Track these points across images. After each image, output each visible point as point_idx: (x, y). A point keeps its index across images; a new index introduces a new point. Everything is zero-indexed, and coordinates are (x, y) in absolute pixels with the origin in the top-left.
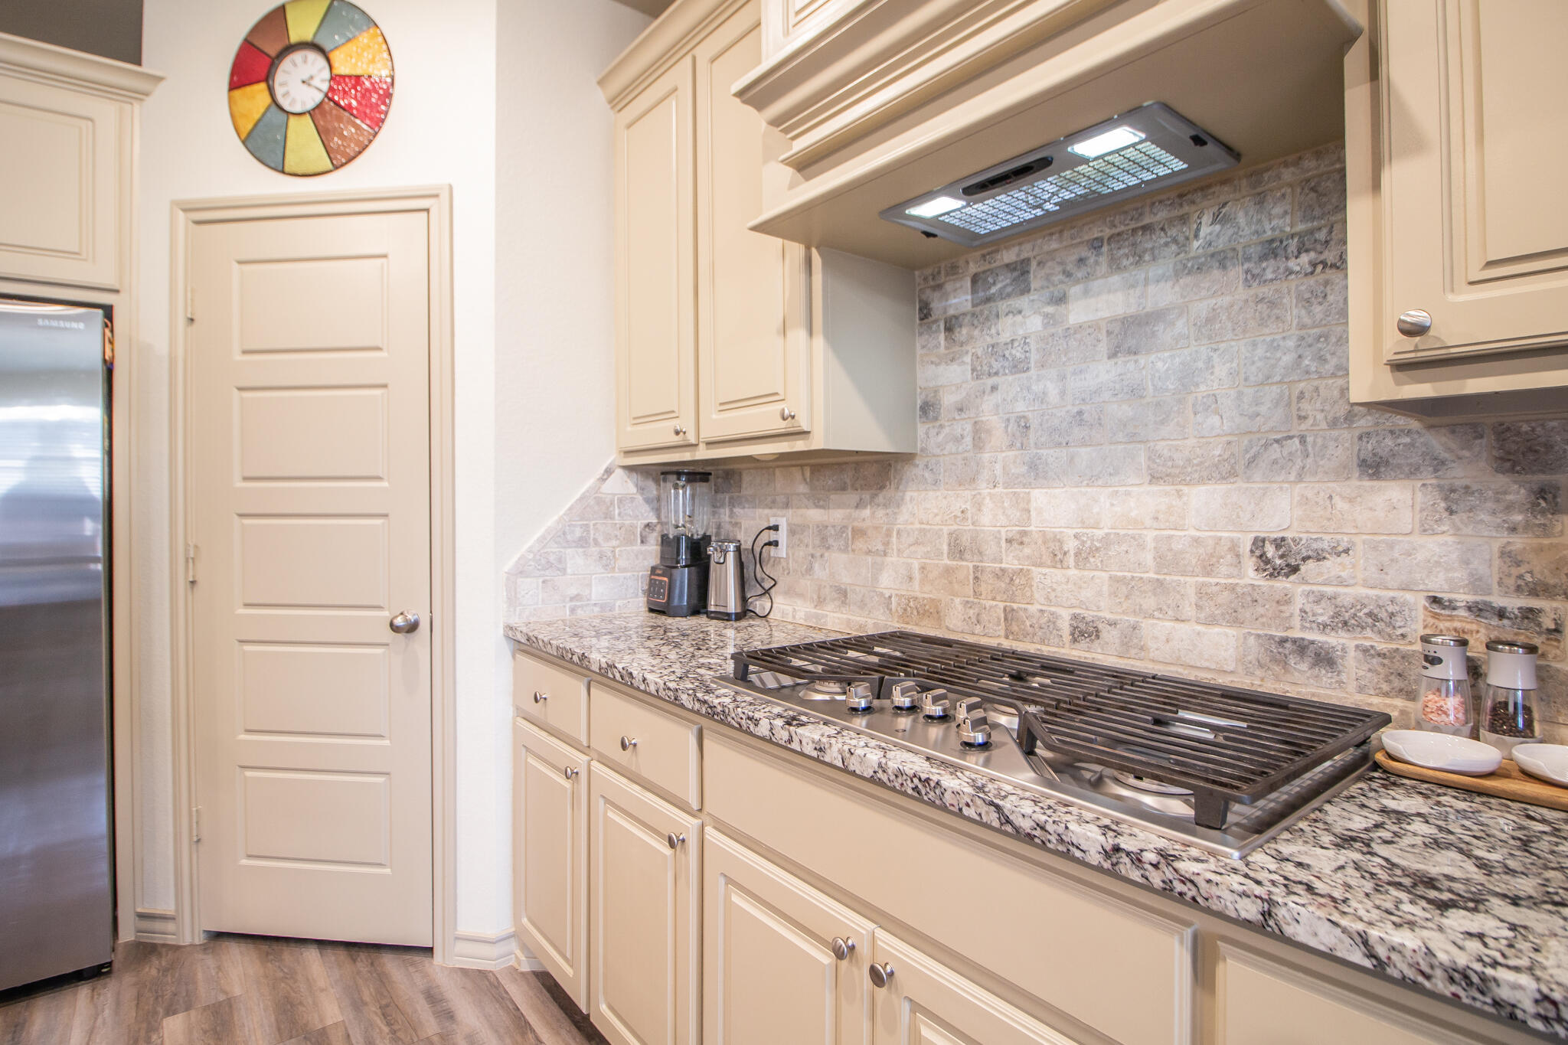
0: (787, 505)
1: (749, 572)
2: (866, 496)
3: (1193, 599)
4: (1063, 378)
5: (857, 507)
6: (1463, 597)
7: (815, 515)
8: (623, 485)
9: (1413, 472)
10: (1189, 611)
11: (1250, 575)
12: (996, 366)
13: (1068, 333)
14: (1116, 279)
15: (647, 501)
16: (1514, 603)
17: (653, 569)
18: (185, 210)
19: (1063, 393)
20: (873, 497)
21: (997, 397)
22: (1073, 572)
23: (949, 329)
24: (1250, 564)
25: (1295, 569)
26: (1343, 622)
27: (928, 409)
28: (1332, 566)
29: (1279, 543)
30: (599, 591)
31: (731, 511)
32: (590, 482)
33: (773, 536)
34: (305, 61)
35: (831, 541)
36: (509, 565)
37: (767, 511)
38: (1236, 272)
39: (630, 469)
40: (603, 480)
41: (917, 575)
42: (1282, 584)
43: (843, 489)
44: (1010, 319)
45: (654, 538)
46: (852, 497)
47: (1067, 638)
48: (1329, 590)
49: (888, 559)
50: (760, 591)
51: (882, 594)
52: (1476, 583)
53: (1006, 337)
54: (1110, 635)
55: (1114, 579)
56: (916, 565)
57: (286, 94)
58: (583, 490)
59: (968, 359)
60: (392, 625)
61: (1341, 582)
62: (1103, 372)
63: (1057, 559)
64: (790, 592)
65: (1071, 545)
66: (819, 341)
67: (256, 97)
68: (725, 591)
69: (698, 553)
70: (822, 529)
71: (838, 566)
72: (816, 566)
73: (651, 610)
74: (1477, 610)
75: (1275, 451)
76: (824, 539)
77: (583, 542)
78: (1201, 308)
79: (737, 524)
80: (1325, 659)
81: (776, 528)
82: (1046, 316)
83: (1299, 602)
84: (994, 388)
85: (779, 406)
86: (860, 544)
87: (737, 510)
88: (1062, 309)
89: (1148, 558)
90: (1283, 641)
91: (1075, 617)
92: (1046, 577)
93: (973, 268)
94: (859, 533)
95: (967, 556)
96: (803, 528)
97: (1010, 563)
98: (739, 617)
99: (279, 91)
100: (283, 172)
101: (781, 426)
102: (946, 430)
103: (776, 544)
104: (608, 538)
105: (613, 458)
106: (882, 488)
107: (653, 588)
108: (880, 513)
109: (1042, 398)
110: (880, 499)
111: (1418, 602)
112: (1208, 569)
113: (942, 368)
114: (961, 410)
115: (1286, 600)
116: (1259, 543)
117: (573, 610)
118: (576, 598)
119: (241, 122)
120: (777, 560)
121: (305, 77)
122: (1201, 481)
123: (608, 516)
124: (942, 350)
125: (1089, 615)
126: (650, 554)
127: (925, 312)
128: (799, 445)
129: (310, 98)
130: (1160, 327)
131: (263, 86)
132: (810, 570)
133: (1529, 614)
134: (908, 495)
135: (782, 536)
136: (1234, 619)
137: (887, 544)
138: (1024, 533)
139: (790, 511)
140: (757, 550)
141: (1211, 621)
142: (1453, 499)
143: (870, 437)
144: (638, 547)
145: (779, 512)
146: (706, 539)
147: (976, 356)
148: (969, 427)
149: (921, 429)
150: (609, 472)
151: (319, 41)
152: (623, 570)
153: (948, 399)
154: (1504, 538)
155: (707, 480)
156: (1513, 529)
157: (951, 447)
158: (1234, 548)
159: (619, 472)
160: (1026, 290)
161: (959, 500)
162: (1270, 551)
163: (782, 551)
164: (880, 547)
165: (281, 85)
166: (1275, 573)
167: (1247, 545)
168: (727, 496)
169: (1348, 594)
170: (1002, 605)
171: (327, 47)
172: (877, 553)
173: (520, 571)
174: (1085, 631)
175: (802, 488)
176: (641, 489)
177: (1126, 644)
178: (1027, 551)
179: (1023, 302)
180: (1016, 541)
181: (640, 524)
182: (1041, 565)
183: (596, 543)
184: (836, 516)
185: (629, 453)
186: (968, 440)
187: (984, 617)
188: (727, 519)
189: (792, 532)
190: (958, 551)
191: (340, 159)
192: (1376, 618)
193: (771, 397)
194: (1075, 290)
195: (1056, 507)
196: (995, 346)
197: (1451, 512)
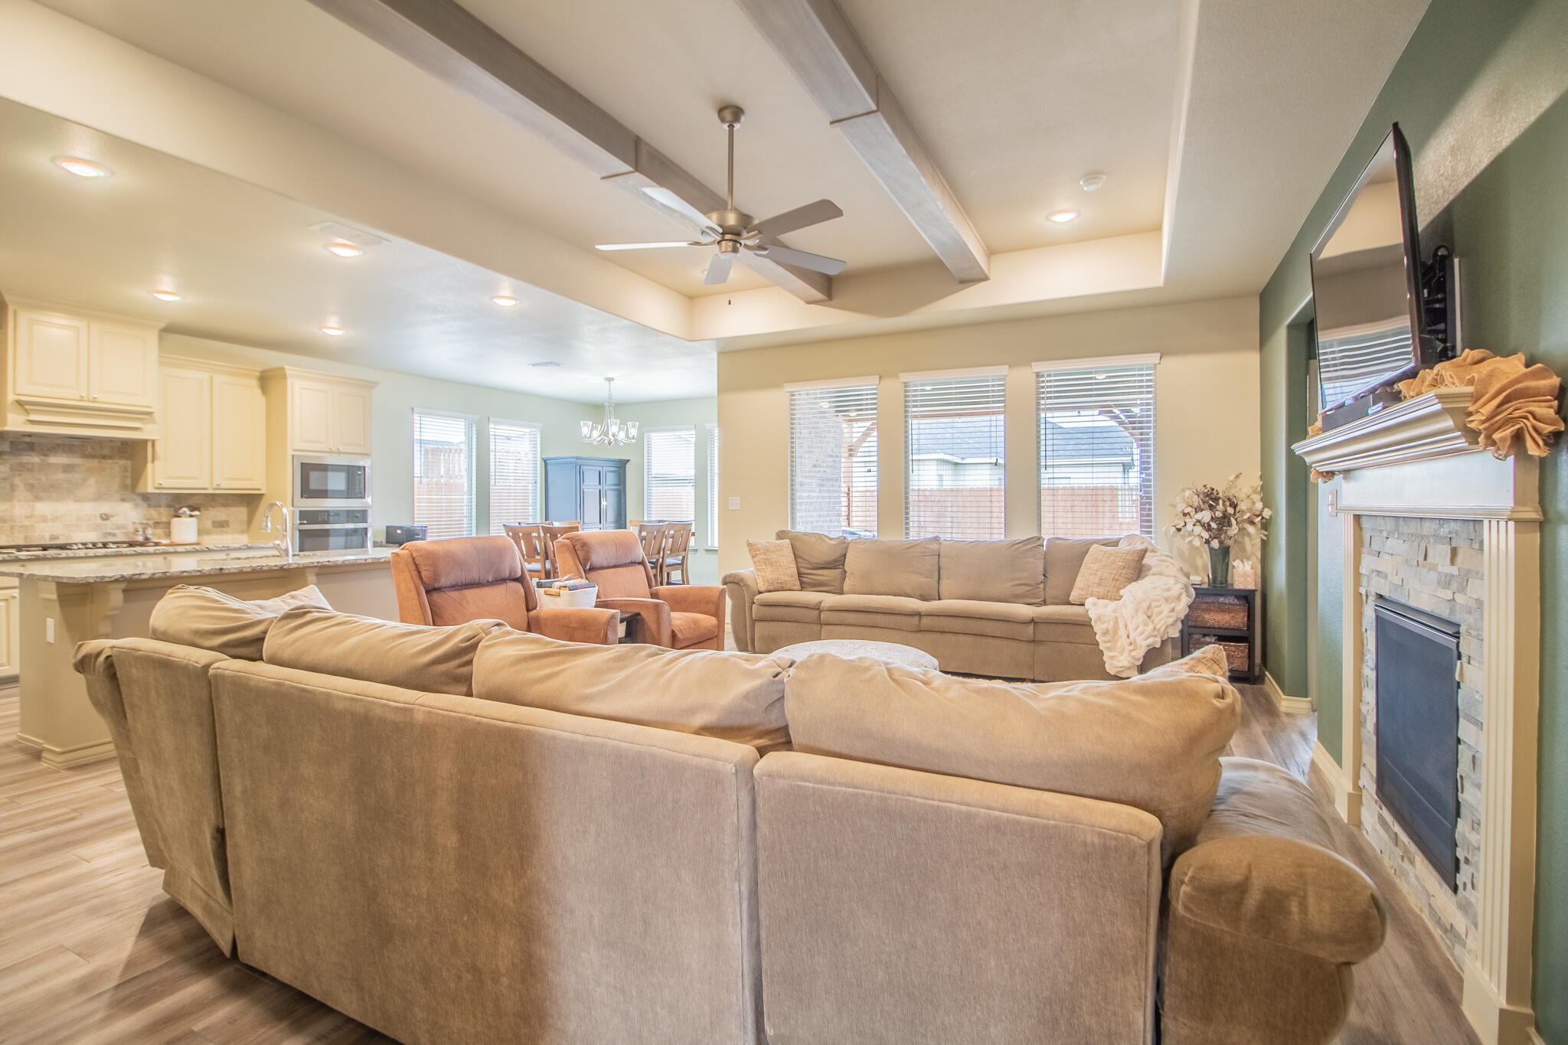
3: (84, 527)
4: (46, 475)
10: (84, 530)
11: (99, 521)
12: (20, 469)
13: (49, 464)
16: (145, 522)
19: (46, 479)
21: (21, 477)
22: (50, 524)
24: (99, 518)
25: (108, 519)
26: (118, 528)
28: (115, 518)
29: (105, 514)
38: (96, 460)
42: (107, 522)
44: (27, 457)
48: (115, 522)
53: (24, 461)
54: (62, 537)
55: (63, 524)
61: (117, 521)
62: (60, 476)
63: (44, 521)
65: (49, 517)
75: (103, 497)
82: (40, 458)
83: (109, 524)
84: (20, 475)
88: (47, 458)
89: (73, 519)
90: (106, 533)
91: (52, 533)
92: (41, 525)
97: (26, 523)
109: (38, 480)
111: (130, 523)
112: (89, 520)
114: (5, 480)
115: (106, 525)
116: (101, 515)
122: (88, 502)
133: (147, 523)
138: (31, 515)
147: (11, 465)
148: (9, 485)
158: (96, 515)
162: (104, 516)
166: (104, 520)
167: (98, 515)
169: (119, 522)
170: (22, 535)
178: (33, 519)
180: (29, 517)
182: (37, 523)
186: (10, 489)
192: (124, 527)
194: (52, 454)
195: (43, 508)
196: (21, 464)
197: (136, 508)
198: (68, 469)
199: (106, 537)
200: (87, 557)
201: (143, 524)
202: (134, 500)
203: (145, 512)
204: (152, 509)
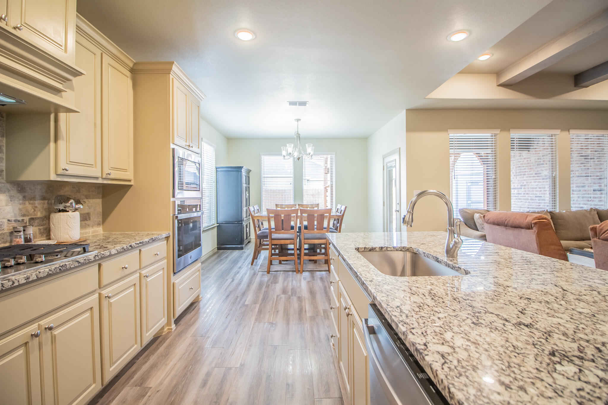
6: (13, 219)
9: (4, 192)
52: (15, 215)
74: (15, 221)
111: (5, 221)
133: (23, 220)
142: (11, 198)
156: (20, 204)
197: (11, 201)
201: (19, 221)
202: (9, 191)
203: (21, 206)
204: (27, 202)
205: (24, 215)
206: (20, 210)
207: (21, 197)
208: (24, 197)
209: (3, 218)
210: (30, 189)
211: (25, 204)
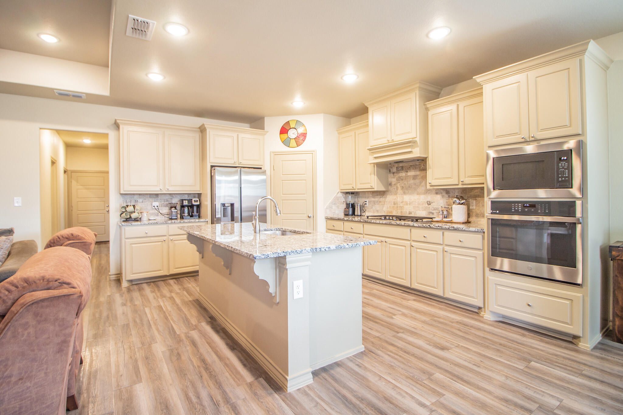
0: (368, 198)
1: (361, 209)
2: (381, 196)
3: (421, 208)
4: (407, 182)
5: (380, 198)
6: (443, 206)
7: (373, 199)
8: (340, 195)
9: (440, 194)
10: (421, 210)
11: (427, 205)
12: (399, 179)
13: (408, 176)
14: (413, 170)
15: (344, 197)
16: (447, 207)
17: (345, 209)
18: (273, 153)
19: (407, 183)
20: (383, 196)
21: (400, 183)
22: (409, 206)
23: (393, 174)
24: (426, 204)
25: (430, 204)
26: (434, 210)
27: (390, 184)
29: (429, 201)
30: (337, 212)
31: (358, 199)
32: (335, 195)
33: (365, 203)
34: (293, 130)
35: (375, 203)
36: (325, 207)
37: (364, 199)
39: (341, 192)
40: (337, 194)
41: (389, 207)
42: (430, 206)
43: (378, 195)
44: (401, 173)
45: (345, 203)
46: (379, 197)
47: (408, 214)
48: (433, 206)
49: (385, 205)
50: (363, 211)
51: (384, 211)
52: (444, 205)
53: (401, 176)
54: (413, 213)
55: (413, 207)
56: (389, 206)
57: (290, 135)
58: (335, 196)
59: (396, 178)
60: (308, 216)
61: (434, 205)
62: (412, 181)
63: (407, 204)
64: (369, 211)
65: (408, 203)
66: (376, 176)
67: (284, 136)
68: (358, 212)
69: (353, 206)
70: (374, 202)
71: (377, 207)
72: (373, 207)
73: (345, 215)
74: (444, 207)
75: (429, 192)
76: (374, 203)
77: (335, 204)
78: (422, 175)
79: (359, 201)
80: (433, 214)
81: (366, 201)
82: (405, 174)
83: (431, 208)
84: (399, 182)
85: (370, 185)
86: (380, 204)
87: (359, 199)
88: (407, 173)
89: (417, 204)
90: (429, 212)
91: (409, 211)
92: (406, 207)
93: (396, 166)
94: (380, 202)
95: (396, 204)
96: (371, 201)
97: (401, 205)
98: (360, 215)
99: (289, 135)
100: (289, 147)
101: (370, 187)
102: (393, 187)
103: (366, 204)
104: (338, 203)
105: (338, 190)
106: (384, 195)
107: (345, 211)
108: (383, 199)
109: (405, 184)
110: (383, 197)
111: (440, 207)
112: (423, 205)
113: (392, 179)
114: (395, 185)
115: (430, 208)
116: (427, 201)
117: (334, 215)
118: (334, 213)
119: (282, 140)
120: (367, 207)
121: (293, 133)
122: (422, 195)
123: (338, 200)
124: (392, 176)
125: (410, 211)
126: (344, 206)
127: (390, 171)
128: (373, 190)
129: (294, 136)
130: (418, 177)
131: (287, 134)
132: (372, 208)
133: (448, 207)
134: (387, 196)
135: (367, 203)
136: (425, 210)
137: (384, 203)
138: (403, 201)
139: (368, 199)
140: (363, 205)
141: (423, 211)
142: (443, 196)
143: (382, 189)
144: (342, 205)
145: (367, 199)
146: (354, 203)
147: (397, 178)
148: (396, 187)
149: (389, 187)
150: (338, 193)
151: (295, 128)
152: (340, 209)
153: (393, 183)
154: (446, 200)
155: (353, 194)
156: (447, 200)
157: (394, 190)
158: (425, 202)
159: (340, 193)
160: (403, 170)
161: (394, 197)
162: (428, 202)
163: (367, 205)
164: (383, 204)
165: (289, 134)
166: (429, 205)
167: (426, 202)
168: (357, 197)
169: (435, 206)
170: (400, 211)
171: (296, 128)
172: (383, 205)
173: (327, 208)
174: (410, 213)
175: (371, 195)
176: (343, 196)
177: (415, 214)
178: (403, 203)
179: (403, 172)
180: (402, 202)
181: (343, 201)
182: (405, 205)
183: (336, 204)
184: (376, 199)
185: (341, 190)
186: (396, 189)
187: (398, 213)
188: (357, 200)
189: (369, 202)
190: (395, 204)
191: (298, 145)
192: (437, 209)
193: (369, 183)
194: (409, 171)
195: (407, 198)
196: (399, 177)
197: (442, 198)
198: (415, 177)
199: (429, 214)
200: (379, 224)
201: (446, 208)
202: (442, 193)
203: (447, 201)
204: (450, 199)
205: (449, 205)
206: (447, 202)
207: (447, 196)
208: (449, 196)
209: (439, 206)
210: (452, 192)
211: (449, 200)
